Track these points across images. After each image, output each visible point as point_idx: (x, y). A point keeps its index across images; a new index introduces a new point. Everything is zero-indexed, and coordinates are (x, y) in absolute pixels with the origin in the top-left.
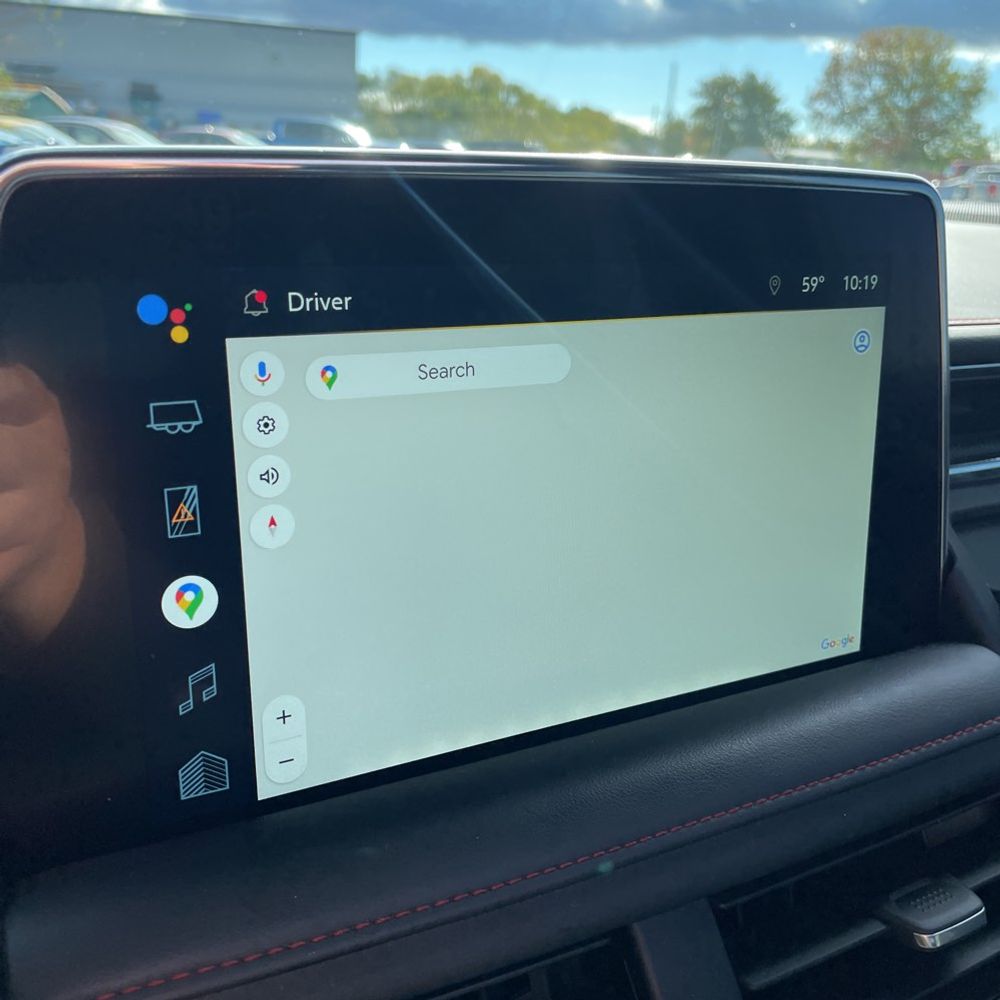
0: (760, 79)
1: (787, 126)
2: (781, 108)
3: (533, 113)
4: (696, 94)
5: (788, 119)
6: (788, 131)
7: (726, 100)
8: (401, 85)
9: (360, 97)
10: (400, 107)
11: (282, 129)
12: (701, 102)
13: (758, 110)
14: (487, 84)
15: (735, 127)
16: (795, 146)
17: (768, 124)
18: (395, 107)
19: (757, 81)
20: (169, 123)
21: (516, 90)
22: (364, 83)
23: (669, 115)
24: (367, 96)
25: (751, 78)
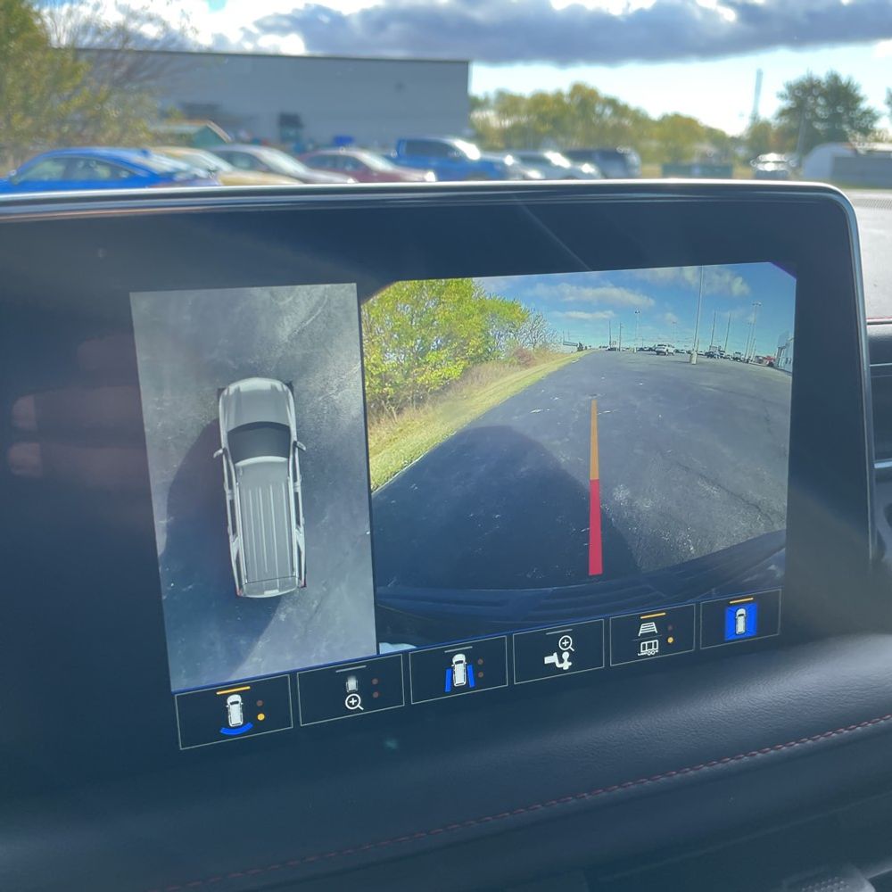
0: (844, 79)
1: (871, 121)
2: (864, 106)
3: (627, 122)
4: (782, 96)
5: (871, 116)
6: (871, 126)
7: (810, 101)
8: (508, 103)
9: (472, 116)
10: (507, 123)
11: (403, 149)
12: (785, 104)
13: (840, 110)
14: (585, 99)
15: (819, 126)
16: (878, 140)
17: (851, 122)
18: (503, 123)
19: (841, 82)
20: (310, 147)
21: (612, 103)
22: (476, 104)
23: (755, 117)
24: (477, 115)
25: (835, 79)
